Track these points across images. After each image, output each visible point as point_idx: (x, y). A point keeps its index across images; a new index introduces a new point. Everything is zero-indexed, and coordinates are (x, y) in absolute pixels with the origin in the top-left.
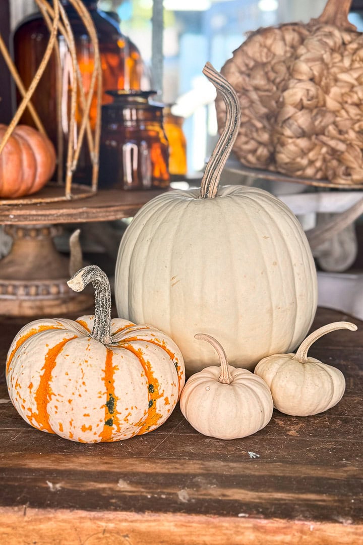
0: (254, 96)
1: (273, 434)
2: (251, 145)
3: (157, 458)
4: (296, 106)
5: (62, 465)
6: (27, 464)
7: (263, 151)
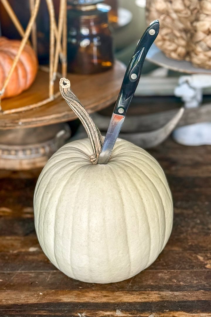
0: (174, 16)
1: (197, 267)
2: (173, 47)
3: (133, 291)
4: (204, 32)
5: (81, 298)
6: (62, 299)
7: (182, 50)
